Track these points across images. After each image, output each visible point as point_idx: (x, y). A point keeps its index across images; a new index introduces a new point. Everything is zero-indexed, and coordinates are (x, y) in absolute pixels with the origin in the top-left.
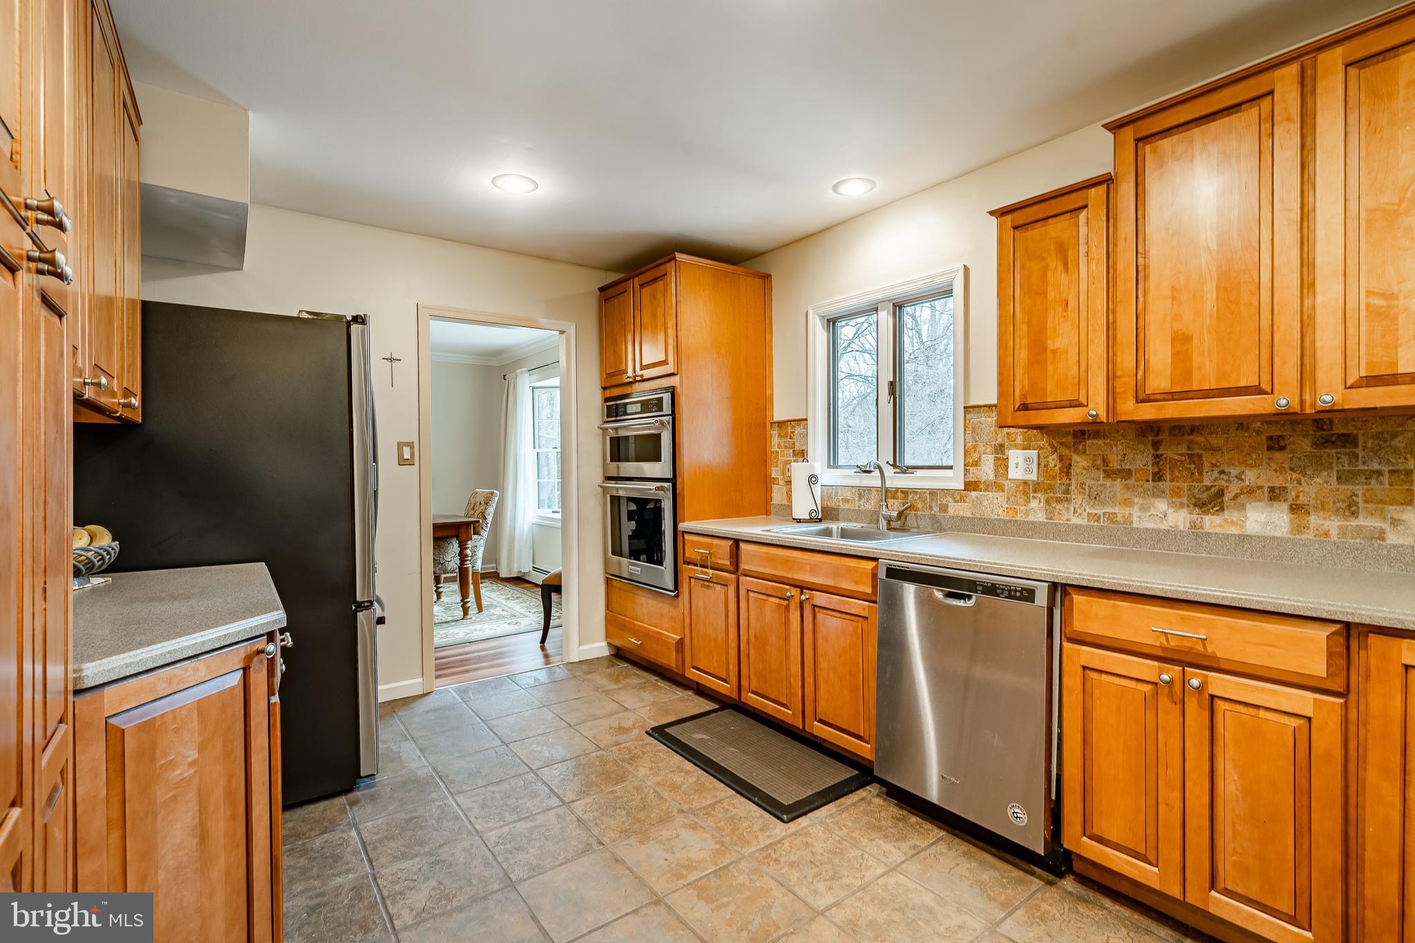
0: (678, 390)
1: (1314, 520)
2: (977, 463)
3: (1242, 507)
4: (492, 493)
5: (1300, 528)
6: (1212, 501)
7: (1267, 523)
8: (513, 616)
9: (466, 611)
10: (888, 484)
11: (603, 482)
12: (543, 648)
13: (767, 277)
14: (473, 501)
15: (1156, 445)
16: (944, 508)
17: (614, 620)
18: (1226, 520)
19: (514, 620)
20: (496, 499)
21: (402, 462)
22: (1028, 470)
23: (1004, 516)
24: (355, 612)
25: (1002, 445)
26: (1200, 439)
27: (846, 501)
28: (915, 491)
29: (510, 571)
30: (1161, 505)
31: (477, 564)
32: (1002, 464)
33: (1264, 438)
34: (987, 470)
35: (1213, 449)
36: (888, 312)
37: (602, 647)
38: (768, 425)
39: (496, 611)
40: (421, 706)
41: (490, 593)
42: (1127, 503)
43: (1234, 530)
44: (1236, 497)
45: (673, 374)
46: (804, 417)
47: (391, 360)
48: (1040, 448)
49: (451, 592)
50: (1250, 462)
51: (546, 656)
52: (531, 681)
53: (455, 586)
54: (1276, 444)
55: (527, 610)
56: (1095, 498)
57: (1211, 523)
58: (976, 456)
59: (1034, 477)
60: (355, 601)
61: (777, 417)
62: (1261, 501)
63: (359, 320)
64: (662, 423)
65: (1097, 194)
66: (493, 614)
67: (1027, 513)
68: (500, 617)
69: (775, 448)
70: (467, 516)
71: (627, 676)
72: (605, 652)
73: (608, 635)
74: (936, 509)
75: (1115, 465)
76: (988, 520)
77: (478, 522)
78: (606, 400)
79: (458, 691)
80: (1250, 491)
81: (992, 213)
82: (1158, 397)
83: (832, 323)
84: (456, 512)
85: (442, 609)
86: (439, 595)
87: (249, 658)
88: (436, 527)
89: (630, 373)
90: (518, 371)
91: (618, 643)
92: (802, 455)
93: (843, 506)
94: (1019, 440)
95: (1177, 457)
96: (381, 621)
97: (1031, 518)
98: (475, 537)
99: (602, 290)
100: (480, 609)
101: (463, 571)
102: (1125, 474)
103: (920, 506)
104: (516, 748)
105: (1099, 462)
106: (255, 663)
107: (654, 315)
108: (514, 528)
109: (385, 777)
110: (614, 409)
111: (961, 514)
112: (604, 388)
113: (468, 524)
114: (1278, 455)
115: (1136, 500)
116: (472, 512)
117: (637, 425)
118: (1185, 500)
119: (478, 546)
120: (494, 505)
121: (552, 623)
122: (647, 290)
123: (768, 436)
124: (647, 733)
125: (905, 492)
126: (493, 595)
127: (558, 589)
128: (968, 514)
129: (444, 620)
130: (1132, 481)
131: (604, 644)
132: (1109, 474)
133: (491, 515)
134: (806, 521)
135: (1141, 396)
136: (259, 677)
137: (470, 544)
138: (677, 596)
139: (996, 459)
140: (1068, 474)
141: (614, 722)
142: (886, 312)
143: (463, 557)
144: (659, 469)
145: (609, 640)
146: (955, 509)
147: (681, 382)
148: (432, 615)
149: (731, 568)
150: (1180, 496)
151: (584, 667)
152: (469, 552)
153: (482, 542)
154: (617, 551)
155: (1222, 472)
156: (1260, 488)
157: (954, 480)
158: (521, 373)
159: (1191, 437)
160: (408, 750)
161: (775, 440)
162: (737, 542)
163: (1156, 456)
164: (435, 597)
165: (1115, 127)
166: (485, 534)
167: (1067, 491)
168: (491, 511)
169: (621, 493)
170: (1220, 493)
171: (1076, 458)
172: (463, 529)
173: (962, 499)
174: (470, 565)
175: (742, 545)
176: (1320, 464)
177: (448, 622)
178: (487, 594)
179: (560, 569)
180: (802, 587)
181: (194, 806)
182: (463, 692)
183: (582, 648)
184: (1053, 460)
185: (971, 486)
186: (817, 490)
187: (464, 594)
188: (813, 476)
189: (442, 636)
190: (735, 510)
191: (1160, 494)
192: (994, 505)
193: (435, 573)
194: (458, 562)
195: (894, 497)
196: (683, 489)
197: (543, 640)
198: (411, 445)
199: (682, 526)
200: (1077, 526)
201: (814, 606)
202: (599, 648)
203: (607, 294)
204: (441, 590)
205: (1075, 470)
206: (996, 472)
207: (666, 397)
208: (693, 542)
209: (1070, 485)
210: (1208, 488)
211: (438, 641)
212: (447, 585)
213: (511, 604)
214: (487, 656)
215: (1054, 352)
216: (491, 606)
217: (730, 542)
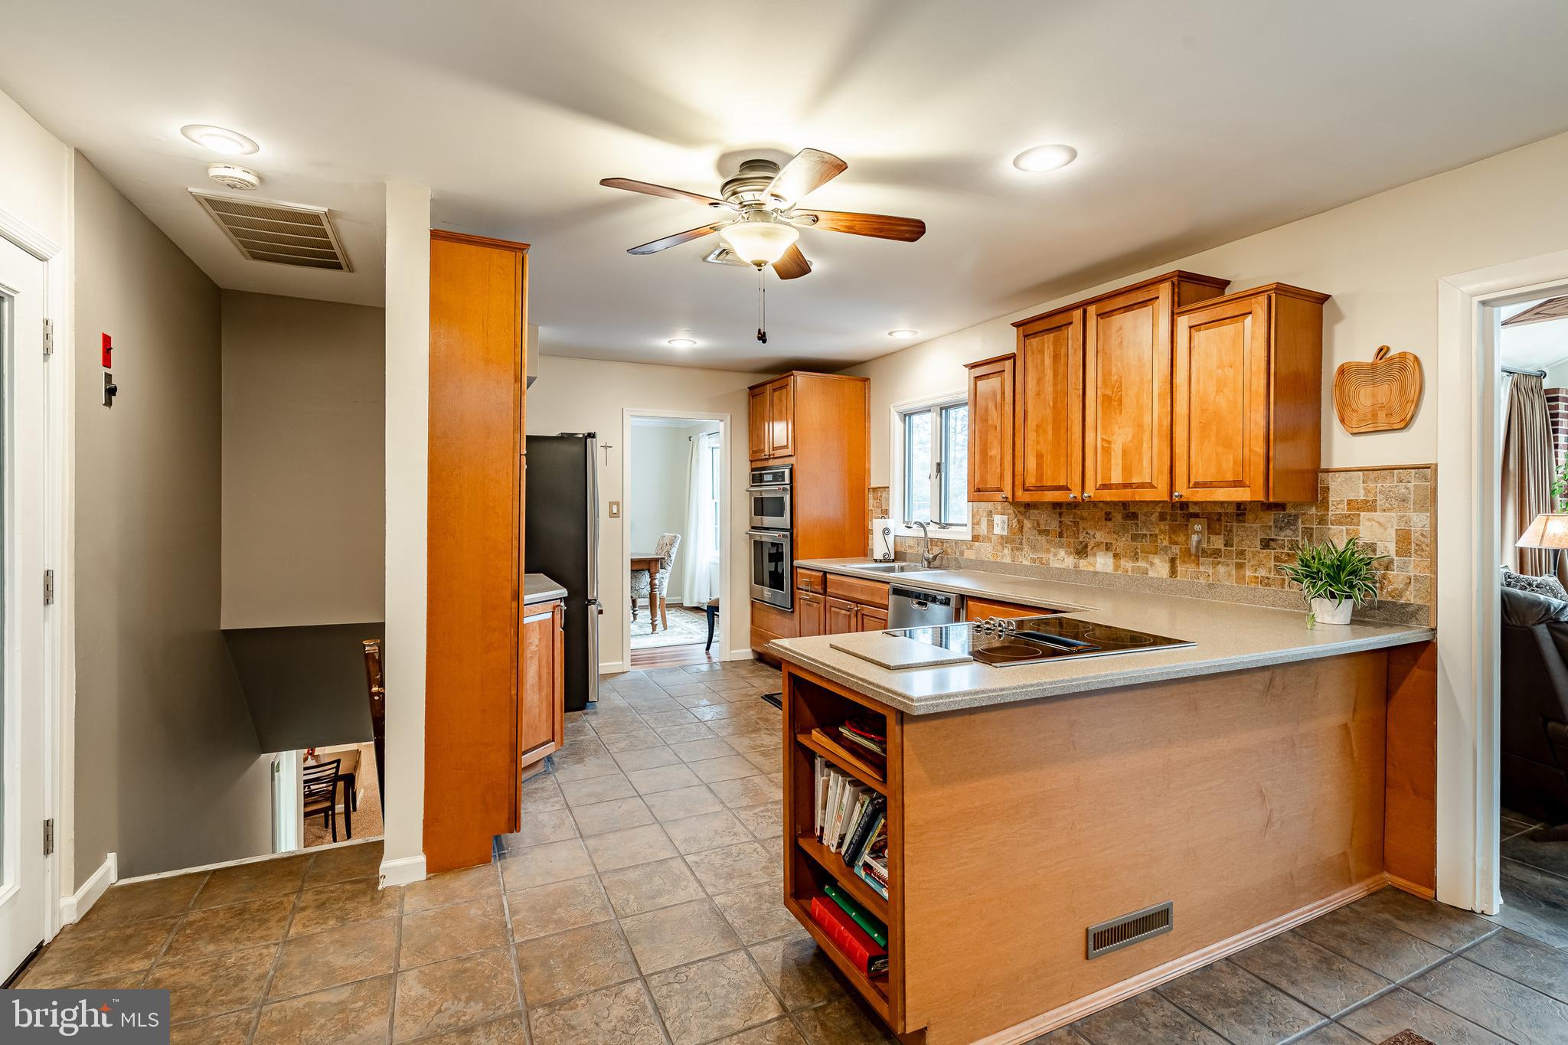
0: (795, 466)
1: (1123, 562)
2: (978, 523)
3: (1095, 555)
4: (675, 537)
5: (1117, 567)
6: (1082, 551)
7: (1105, 564)
8: (690, 633)
9: (654, 627)
10: (930, 535)
11: (750, 531)
12: (707, 654)
13: (866, 380)
14: (661, 542)
15: (1060, 514)
16: (962, 553)
17: (758, 634)
18: (1088, 562)
19: (690, 636)
20: (679, 541)
21: (612, 515)
22: (1003, 528)
23: (992, 559)
24: (587, 605)
25: (991, 511)
26: (1078, 512)
27: (910, 547)
28: (947, 541)
29: (692, 601)
30: (1062, 553)
31: (664, 591)
32: (991, 524)
33: (1103, 513)
34: (983, 529)
35: (1083, 519)
36: (937, 414)
37: (746, 652)
38: (867, 490)
39: (678, 630)
40: (622, 678)
41: (672, 616)
42: (1048, 551)
43: (1091, 569)
44: (1093, 548)
45: (791, 456)
46: (887, 485)
47: (606, 447)
48: (1009, 514)
49: (644, 615)
50: (1098, 527)
51: (709, 658)
52: (695, 670)
53: (648, 612)
54: (1108, 517)
55: (697, 628)
56: (1034, 548)
57: (1083, 564)
58: (978, 518)
59: (1005, 533)
60: (587, 599)
61: (872, 486)
62: (1102, 551)
63: (592, 435)
64: (784, 489)
65: (1008, 364)
66: (674, 631)
67: (1002, 558)
68: (680, 633)
69: (871, 508)
70: (656, 554)
71: (761, 670)
72: (751, 656)
73: (752, 643)
74: (958, 554)
75: (1042, 527)
76: (983, 561)
77: (664, 558)
78: (753, 470)
79: (644, 672)
80: (1098, 545)
81: (966, 366)
82: (1032, 488)
83: (907, 416)
84: (649, 552)
85: (637, 627)
86: (635, 616)
87: (554, 608)
88: (633, 562)
89: (767, 453)
90: (700, 435)
91: (759, 649)
92: (885, 513)
93: (909, 551)
94: (999, 508)
95: (1069, 523)
96: (601, 612)
97: (1004, 561)
98: (661, 570)
99: (751, 388)
100: (665, 628)
101: (652, 597)
102: (1046, 532)
103: (950, 552)
104: (678, 699)
105: (1036, 525)
106: (556, 611)
107: (781, 412)
108: (695, 566)
109: (601, 706)
110: (757, 479)
111: (971, 558)
112: (751, 461)
113: (656, 560)
114: (1109, 523)
115: (1052, 549)
116: (660, 551)
117: (770, 491)
118: (1072, 550)
119: (664, 577)
120: (677, 546)
121: (714, 639)
122: (777, 394)
123: (867, 498)
124: (762, 697)
125: (942, 541)
126: (677, 619)
127: (717, 609)
128: (973, 558)
129: (638, 633)
130: (1049, 538)
131: (750, 650)
132: (1040, 532)
133: (675, 554)
134: (881, 561)
135: (1026, 488)
136: (558, 617)
137: (658, 576)
138: (793, 612)
139: (988, 520)
140: (1022, 532)
141: (743, 691)
142: (935, 414)
143: (652, 585)
144: (784, 521)
145: (754, 648)
146: (969, 554)
147: (797, 462)
148: (630, 631)
149: (822, 591)
150: (1070, 548)
151: (733, 664)
152: (657, 582)
153: (668, 575)
154: (759, 580)
155: (1087, 533)
156: (1102, 543)
157: (965, 534)
158: (703, 436)
159: (1074, 511)
160: (614, 696)
161: (871, 502)
162: (825, 573)
163: (1061, 522)
164: (632, 619)
165: (1017, 325)
166: (669, 569)
167: (1021, 543)
168: (674, 551)
169: (763, 539)
170: (1086, 547)
171: (1025, 521)
172: (653, 564)
173: (971, 548)
174: (658, 593)
175: (828, 576)
176: (1125, 530)
177: (641, 635)
178: (673, 618)
179: (718, 597)
180: (857, 602)
181: (537, 663)
182: (649, 674)
183: (732, 652)
184: (1015, 522)
185: (975, 538)
186: (890, 539)
187: (653, 615)
188: (887, 529)
189: (636, 643)
190: (839, 552)
191: (1061, 546)
192: (985, 551)
193: (632, 597)
194: (650, 589)
195: (937, 545)
196: (797, 536)
197: (708, 648)
198: (617, 504)
199: (796, 563)
200: (1026, 566)
201: (863, 615)
202: (746, 653)
203: (755, 391)
204: (636, 613)
205: (1025, 529)
206: (988, 529)
207: (787, 472)
208: (801, 574)
209: (1022, 539)
210: (1082, 542)
211: (633, 646)
212: (641, 611)
213: (690, 626)
214: (667, 656)
215: (991, 457)
216: (672, 627)
217: (822, 574)
